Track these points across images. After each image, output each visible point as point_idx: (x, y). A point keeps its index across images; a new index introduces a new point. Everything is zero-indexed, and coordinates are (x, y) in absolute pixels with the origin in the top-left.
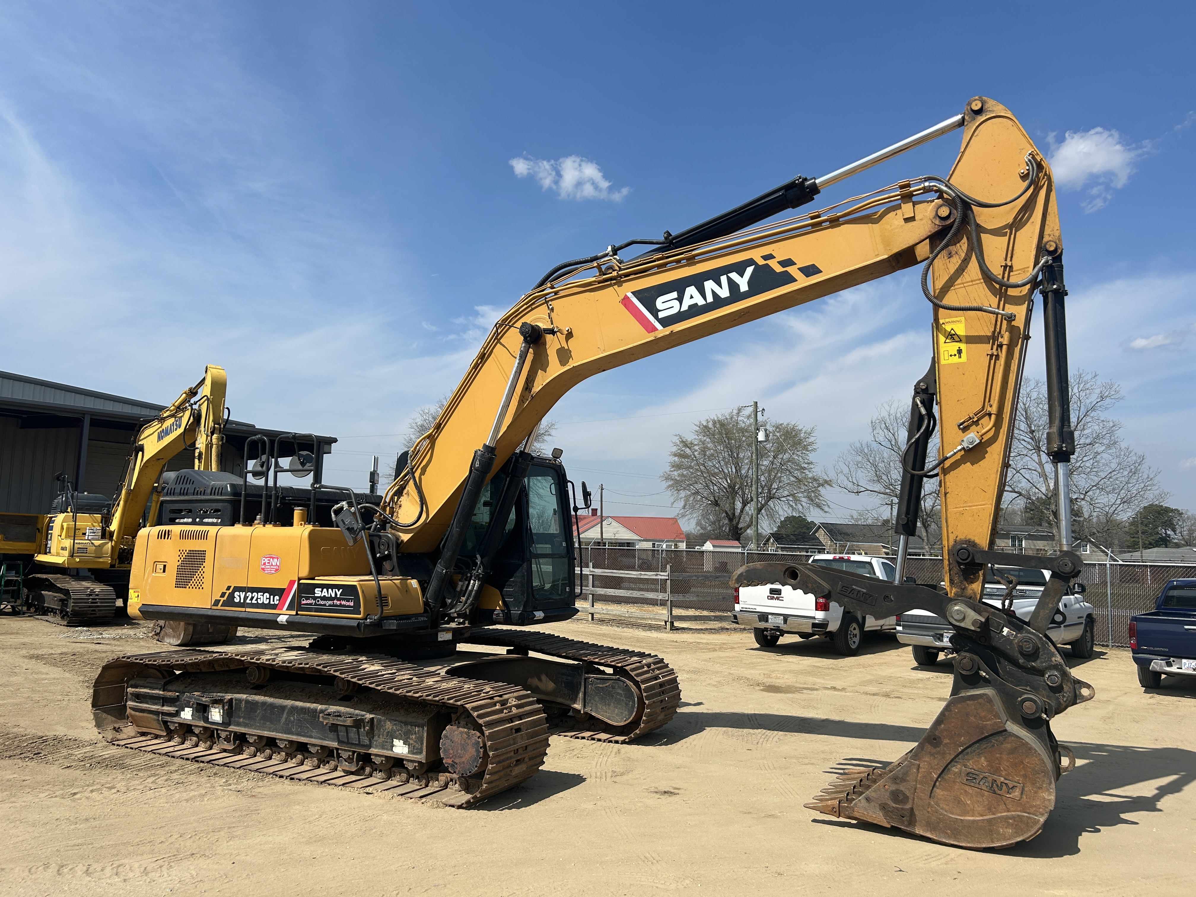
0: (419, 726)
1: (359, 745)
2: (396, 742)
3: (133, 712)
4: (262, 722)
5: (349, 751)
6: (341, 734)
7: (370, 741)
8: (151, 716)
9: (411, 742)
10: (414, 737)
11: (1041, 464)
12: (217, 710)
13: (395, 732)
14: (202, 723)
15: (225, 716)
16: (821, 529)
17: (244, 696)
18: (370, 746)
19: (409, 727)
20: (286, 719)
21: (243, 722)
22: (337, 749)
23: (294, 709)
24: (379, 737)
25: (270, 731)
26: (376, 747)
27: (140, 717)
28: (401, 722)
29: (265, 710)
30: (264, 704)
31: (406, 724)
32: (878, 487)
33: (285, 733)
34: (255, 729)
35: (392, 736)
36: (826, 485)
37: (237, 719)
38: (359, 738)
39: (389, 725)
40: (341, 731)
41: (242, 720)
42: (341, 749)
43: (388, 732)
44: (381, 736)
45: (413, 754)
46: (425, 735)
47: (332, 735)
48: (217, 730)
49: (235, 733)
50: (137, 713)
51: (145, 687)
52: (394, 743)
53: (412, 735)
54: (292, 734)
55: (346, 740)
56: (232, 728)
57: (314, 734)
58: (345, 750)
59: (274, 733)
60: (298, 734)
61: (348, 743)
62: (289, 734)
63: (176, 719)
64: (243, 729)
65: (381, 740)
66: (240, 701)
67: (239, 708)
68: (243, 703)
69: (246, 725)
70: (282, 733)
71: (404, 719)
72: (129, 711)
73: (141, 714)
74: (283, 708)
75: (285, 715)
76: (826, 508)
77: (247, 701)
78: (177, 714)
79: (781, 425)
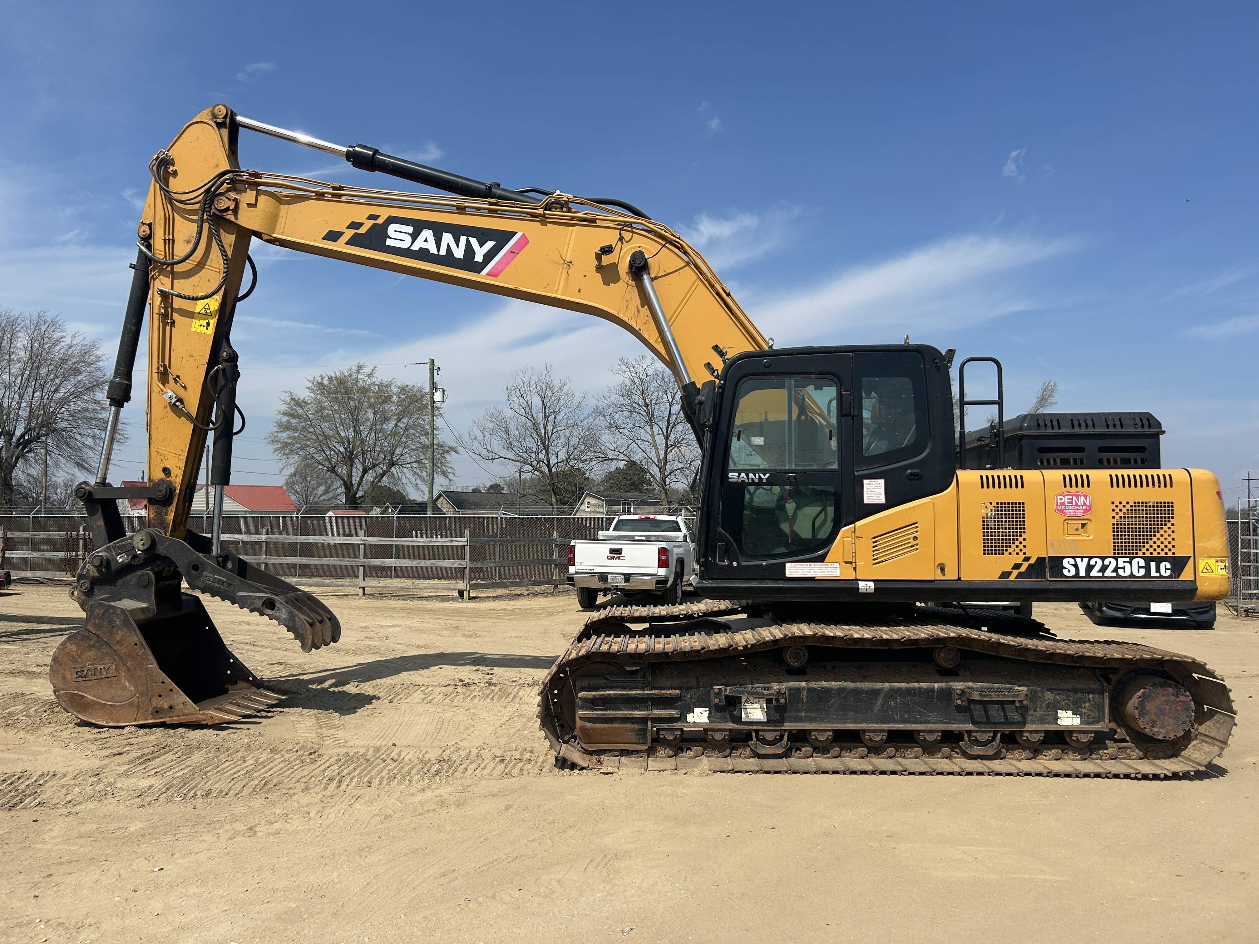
0: (1093, 693)
1: (1007, 722)
2: (1061, 713)
3: (588, 725)
4: (841, 713)
5: (989, 732)
6: (976, 714)
7: (1023, 716)
8: (628, 725)
9: (1084, 711)
10: (1087, 705)
11: (653, 436)
12: (756, 706)
13: (1059, 702)
14: (731, 725)
15: (772, 712)
16: (442, 498)
17: (803, 684)
18: (1024, 723)
19: (1080, 695)
20: (883, 705)
21: (806, 717)
22: (969, 732)
23: (893, 693)
24: (1035, 711)
25: (856, 723)
26: (1033, 722)
27: (602, 729)
28: (1068, 690)
29: (845, 697)
30: (841, 690)
31: (1075, 691)
32: (510, 455)
33: (883, 722)
34: (829, 722)
35: (1055, 707)
36: (452, 453)
37: (794, 714)
38: (1005, 716)
39: (1049, 696)
40: (975, 710)
41: (804, 714)
42: (976, 731)
43: (1049, 704)
44: (1038, 709)
45: (1088, 723)
46: (1107, 701)
47: (960, 717)
48: (756, 730)
49: (790, 732)
50: (598, 726)
51: (611, 688)
52: (1059, 715)
53: (1085, 702)
54: (895, 721)
55: (985, 720)
56: (787, 726)
57: (930, 719)
58: (982, 732)
59: (863, 725)
60: (904, 722)
61: (989, 722)
62: (889, 723)
63: (678, 725)
64: (809, 725)
65: (1039, 713)
66: (799, 690)
67: (799, 699)
68: (805, 692)
69: (811, 720)
70: (877, 723)
71: (1070, 687)
72: (579, 723)
73: (605, 726)
74: (876, 693)
75: (880, 701)
76: (451, 476)
77: (810, 690)
78: (682, 718)
79: (407, 386)
